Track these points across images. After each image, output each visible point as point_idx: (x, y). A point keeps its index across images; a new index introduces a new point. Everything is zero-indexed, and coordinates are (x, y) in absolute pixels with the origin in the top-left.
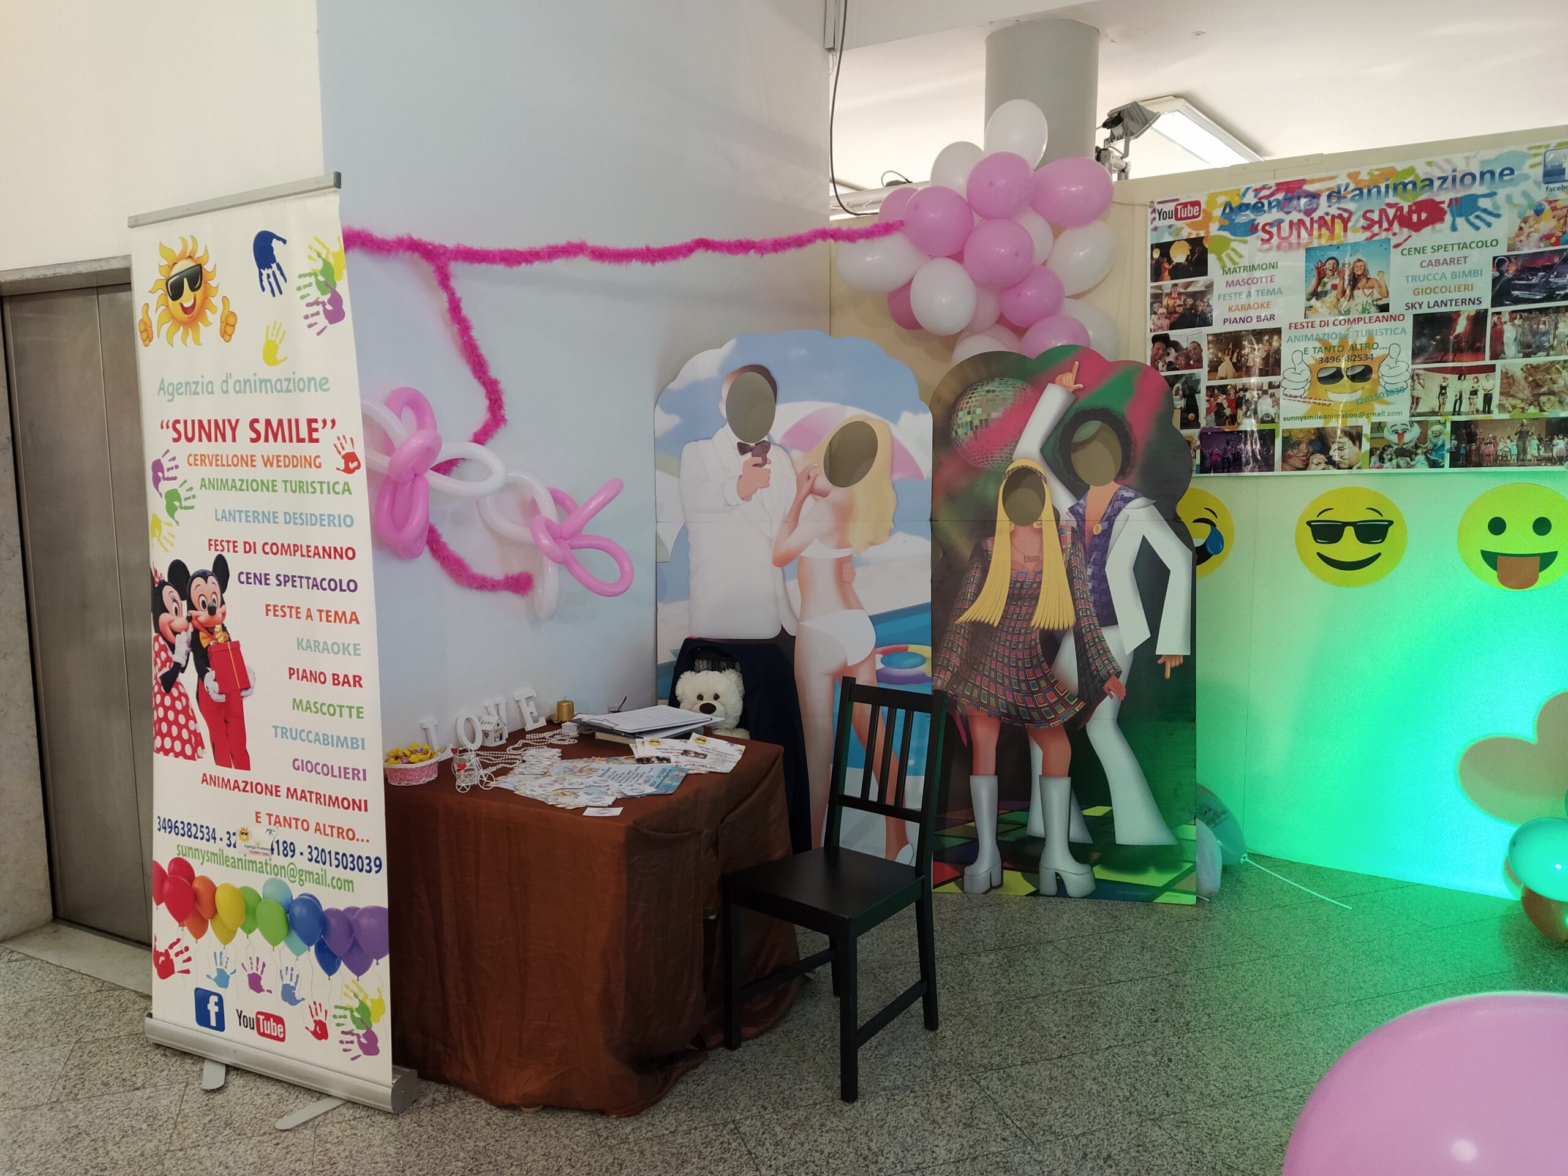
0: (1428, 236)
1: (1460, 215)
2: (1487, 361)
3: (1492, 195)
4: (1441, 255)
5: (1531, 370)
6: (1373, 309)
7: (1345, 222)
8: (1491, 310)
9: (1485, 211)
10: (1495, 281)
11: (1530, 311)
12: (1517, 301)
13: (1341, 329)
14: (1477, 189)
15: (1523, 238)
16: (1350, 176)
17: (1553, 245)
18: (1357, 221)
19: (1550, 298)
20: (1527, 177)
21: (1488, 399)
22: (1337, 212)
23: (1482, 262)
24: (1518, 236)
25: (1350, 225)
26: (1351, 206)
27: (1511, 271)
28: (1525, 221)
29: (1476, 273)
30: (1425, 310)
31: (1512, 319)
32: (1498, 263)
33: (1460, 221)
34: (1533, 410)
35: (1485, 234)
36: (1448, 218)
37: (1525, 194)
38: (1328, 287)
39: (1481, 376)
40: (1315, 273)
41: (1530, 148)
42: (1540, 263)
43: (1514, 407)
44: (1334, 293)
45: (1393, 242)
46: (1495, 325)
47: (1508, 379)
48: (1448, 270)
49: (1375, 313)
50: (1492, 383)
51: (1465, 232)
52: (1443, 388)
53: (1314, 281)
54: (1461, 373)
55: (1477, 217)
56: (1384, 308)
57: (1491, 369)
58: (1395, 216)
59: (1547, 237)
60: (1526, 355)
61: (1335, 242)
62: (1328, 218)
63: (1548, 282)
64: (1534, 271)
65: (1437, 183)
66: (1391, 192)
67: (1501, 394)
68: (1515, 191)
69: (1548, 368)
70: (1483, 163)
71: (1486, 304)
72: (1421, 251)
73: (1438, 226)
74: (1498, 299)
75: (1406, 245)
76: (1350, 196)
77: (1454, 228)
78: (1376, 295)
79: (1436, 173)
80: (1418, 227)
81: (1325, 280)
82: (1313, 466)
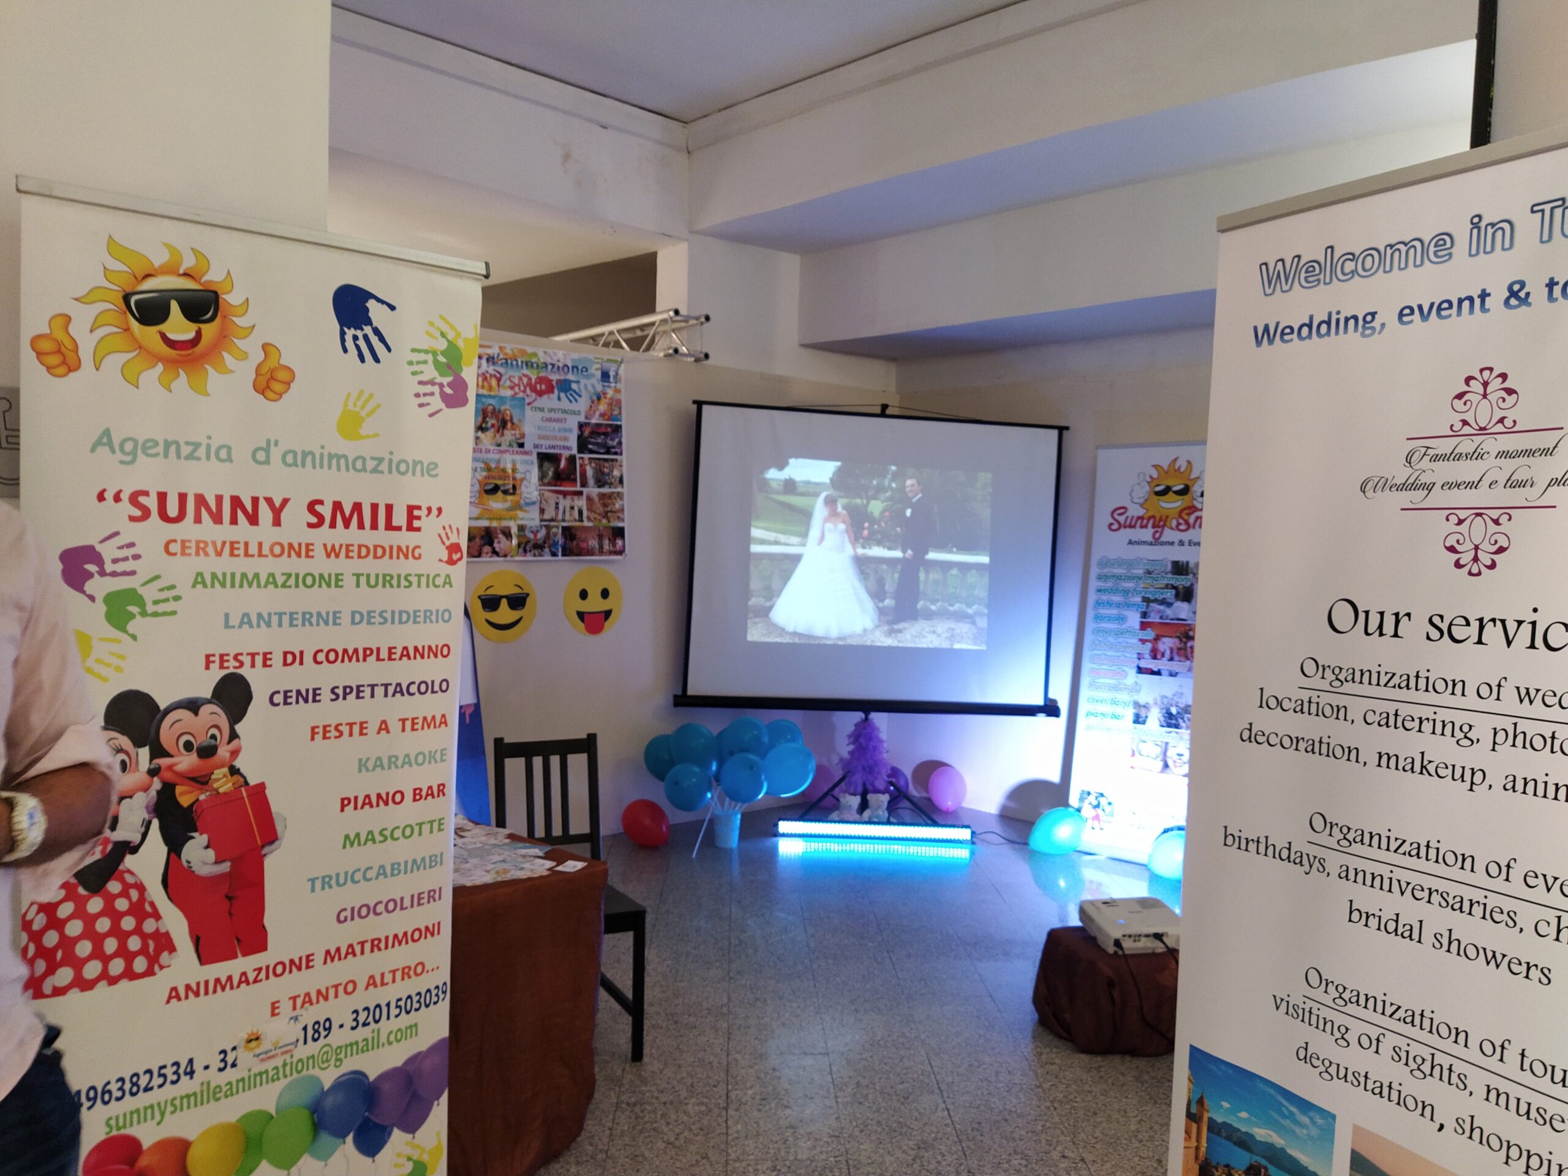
0: (546, 401)
1: (562, 391)
2: (578, 488)
3: (578, 382)
4: (553, 415)
5: (602, 496)
6: (515, 445)
7: (499, 380)
8: (578, 456)
9: (575, 391)
10: (579, 437)
11: (599, 459)
12: (591, 452)
13: (497, 456)
14: (571, 377)
15: (592, 412)
16: (501, 348)
17: (608, 420)
18: (505, 382)
19: (608, 452)
20: (594, 375)
21: (580, 512)
22: (493, 373)
23: (573, 423)
24: (590, 410)
25: (501, 383)
26: (502, 370)
27: (586, 433)
28: (593, 402)
29: (570, 430)
30: (543, 450)
31: (590, 463)
32: (581, 426)
33: (562, 395)
34: (604, 521)
35: (574, 406)
36: (556, 391)
37: (593, 386)
38: (489, 425)
39: (576, 498)
40: (481, 413)
41: (596, 358)
42: (603, 430)
43: (595, 519)
44: (492, 430)
45: (527, 400)
46: (581, 466)
47: (589, 499)
48: (556, 425)
49: (516, 449)
50: (582, 503)
51: (565, 404)
52: (557, 504)
53: (480, 419)
54: (565, 494)
55: (571, 395)
56: (521, 445)
57: (580, 493)
58: (528, 384)
59: (602, 415)
60: (599, 487)
61: (492, 393)
62: (488, 376)
63: (606, 443)
64: (599, 434)
65: (550, 367)
66: (524, 366)
67: (588, 510)
68: (589, 382)
69: (610, 496)
70: (573, 360)
71: (574, 451)
72: (542, 410)
73: (551, 396)
74: (582, 447)
75: (534, 404)
76: (500, 362)
77: (559, 399)
78: (518, 436)
79: (549, 361)
80: (540, 394)
81: (488, 419)
82: (484, 555)
